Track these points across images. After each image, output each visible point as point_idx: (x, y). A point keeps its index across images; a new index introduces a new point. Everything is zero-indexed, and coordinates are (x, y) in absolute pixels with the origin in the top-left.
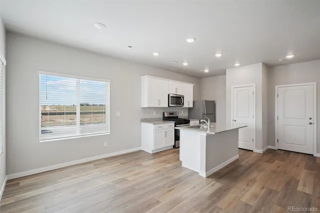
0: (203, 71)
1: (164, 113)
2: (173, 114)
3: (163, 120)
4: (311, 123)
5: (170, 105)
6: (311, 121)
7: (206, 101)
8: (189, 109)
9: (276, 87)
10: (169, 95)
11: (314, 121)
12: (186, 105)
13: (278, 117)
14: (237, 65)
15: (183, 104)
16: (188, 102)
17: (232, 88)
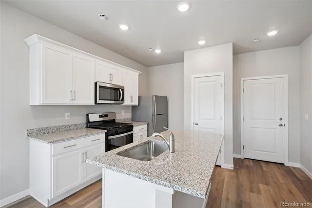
0: (154, 50)
1: (88, 115)
2: (106, 116)
3: (87, 127)
4: (281, 125)
5: (99, 101)
6: (281, 122)
7: (156, 97)
8: (134, 108)
9: (242, 79)
10: (96, 84)
11: (285, 121)
12: (127, 102)
13: (243, 118)
14: (202, 43)
15: (123, 100)
16: (131, 98)
17: (192, 79)
